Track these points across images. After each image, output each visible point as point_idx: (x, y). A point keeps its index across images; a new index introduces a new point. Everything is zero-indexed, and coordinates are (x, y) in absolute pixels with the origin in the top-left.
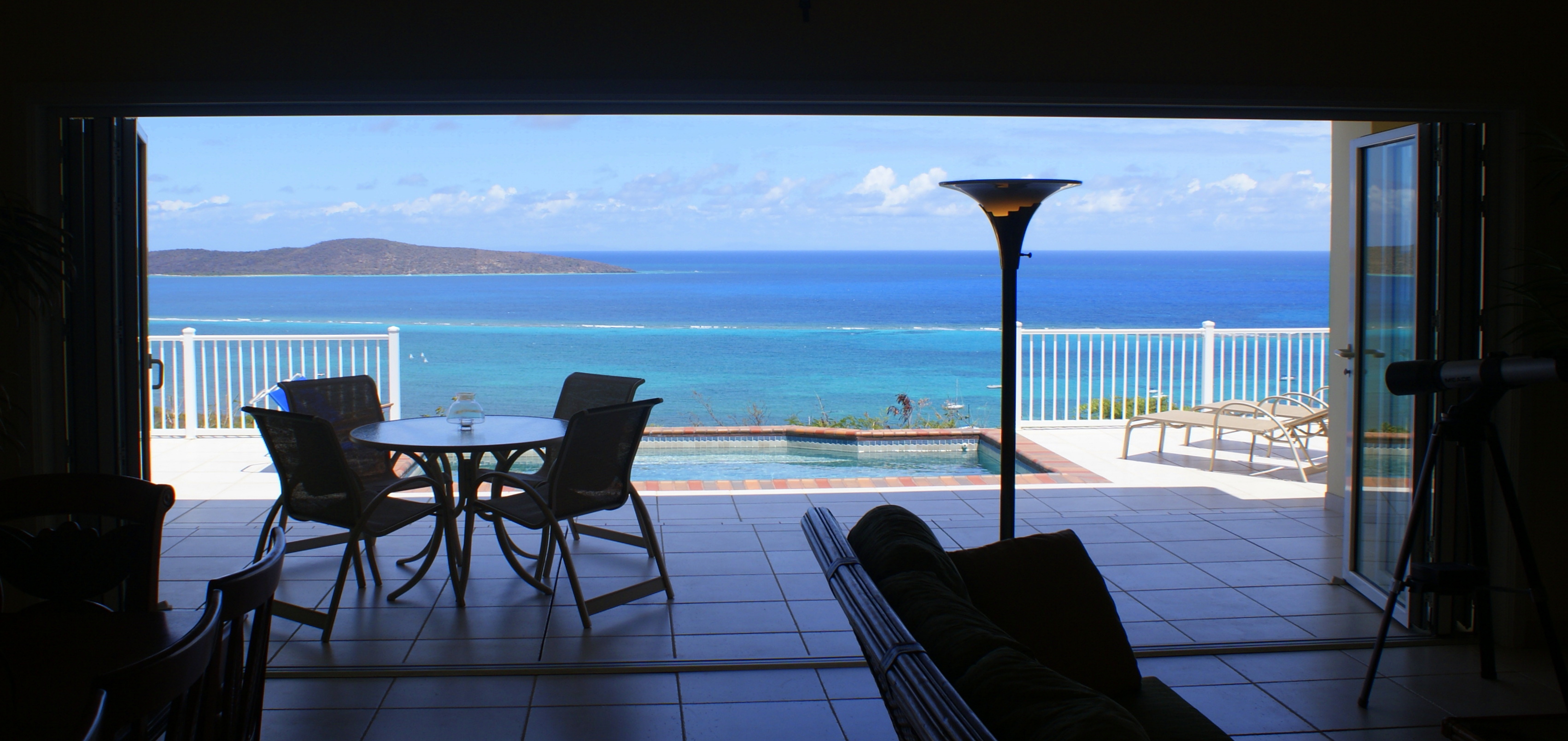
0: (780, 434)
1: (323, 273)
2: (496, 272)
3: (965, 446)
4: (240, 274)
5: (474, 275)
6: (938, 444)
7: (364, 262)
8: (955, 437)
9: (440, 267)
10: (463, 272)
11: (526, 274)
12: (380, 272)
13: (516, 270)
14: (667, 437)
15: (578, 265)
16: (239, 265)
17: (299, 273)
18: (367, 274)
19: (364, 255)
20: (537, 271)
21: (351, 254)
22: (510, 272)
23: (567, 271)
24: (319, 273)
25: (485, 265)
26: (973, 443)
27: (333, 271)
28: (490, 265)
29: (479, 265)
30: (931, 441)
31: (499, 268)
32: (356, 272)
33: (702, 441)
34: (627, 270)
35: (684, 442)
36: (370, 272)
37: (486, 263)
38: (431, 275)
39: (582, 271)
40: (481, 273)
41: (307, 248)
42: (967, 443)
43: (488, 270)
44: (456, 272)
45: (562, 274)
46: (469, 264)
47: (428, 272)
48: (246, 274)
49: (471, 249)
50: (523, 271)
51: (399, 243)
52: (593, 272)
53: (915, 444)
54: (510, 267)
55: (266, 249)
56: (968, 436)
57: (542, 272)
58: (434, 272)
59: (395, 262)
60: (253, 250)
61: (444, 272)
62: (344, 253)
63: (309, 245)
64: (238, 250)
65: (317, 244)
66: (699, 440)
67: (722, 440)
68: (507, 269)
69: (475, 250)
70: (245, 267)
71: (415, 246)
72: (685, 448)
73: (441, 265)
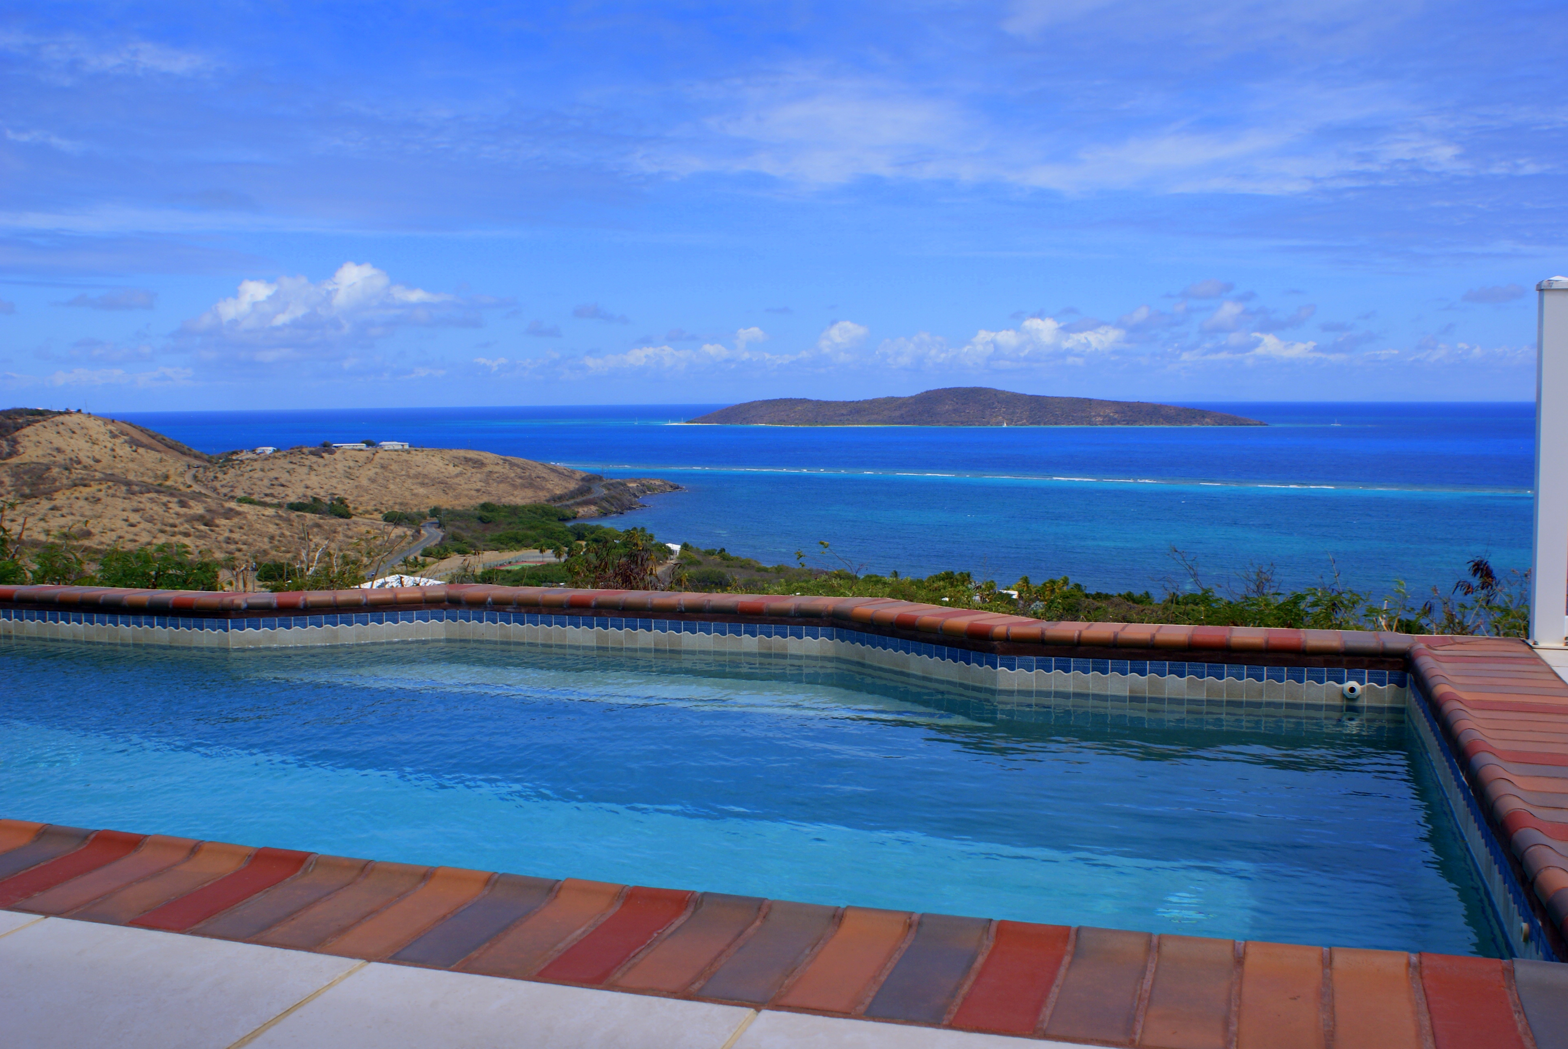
0: (815, 620)
1: (928, 423)
2: (1112, 424)
3: (1352, 690)
4: (844, 424)
5: (1088, 426)
6: (1260, 679)
7: (971, 412)
8: (1320, 659)
9: (1052, 418)
10: (1077, 423)
11: (1146, 426)
12: (988, 423)
13: (1134, 422)
14: (527, 612)
15: (1203, 417)
16: (843, 415)
17: (903, 424)
18: (974, 425)
19: (971, 404)
20: (1157, 423)
21: (957, 403)
22: (1128, 424)
23: (1191, 423)
24: (923, 424)
25: (1100, 416)
26: (1382, 684)
27: (938, 422)
28: (1106, 416)
29: (1095, 416)
30: (1235, 668)
31: (1115, 419)
32: (962, 423)
33: (612, 630)
34: (1258, 423)
35: (570, 628)
36: (977, 423)
37: (1101, 414)
38: (1042, 426)
39: (1208, 424)
40: (1096, 425)
41: (912, 397)
42: (1361, 682)
43: (1103, 421)
44: (1069, 423)
45: (1185, 426)
46: (1083, 414)
47: (1039, 423)
48: (849, 424)
49: (1084, 399)
50: (1142, 423)
51: (1008, 392)
52: (1219, 425)
53: (1181, 675)
54: (1127, 418)
55: (870, 398)
56: (1366, 659)
57: (1162, 424)
58: (1045, 424)
59: (1004, 412)
60: (857, 399)
61: (1056, 424)
62: (950, 402)
63: (914, 394)
64: (842, 400)
65: (922, 393)
66: (606, 628)
67: (664, 631)
68: (1124, 421)
69: (1090, 400)
70: (848, 417)
71: (1025, 395)
72: (571, 647)
73: (1052, 416)
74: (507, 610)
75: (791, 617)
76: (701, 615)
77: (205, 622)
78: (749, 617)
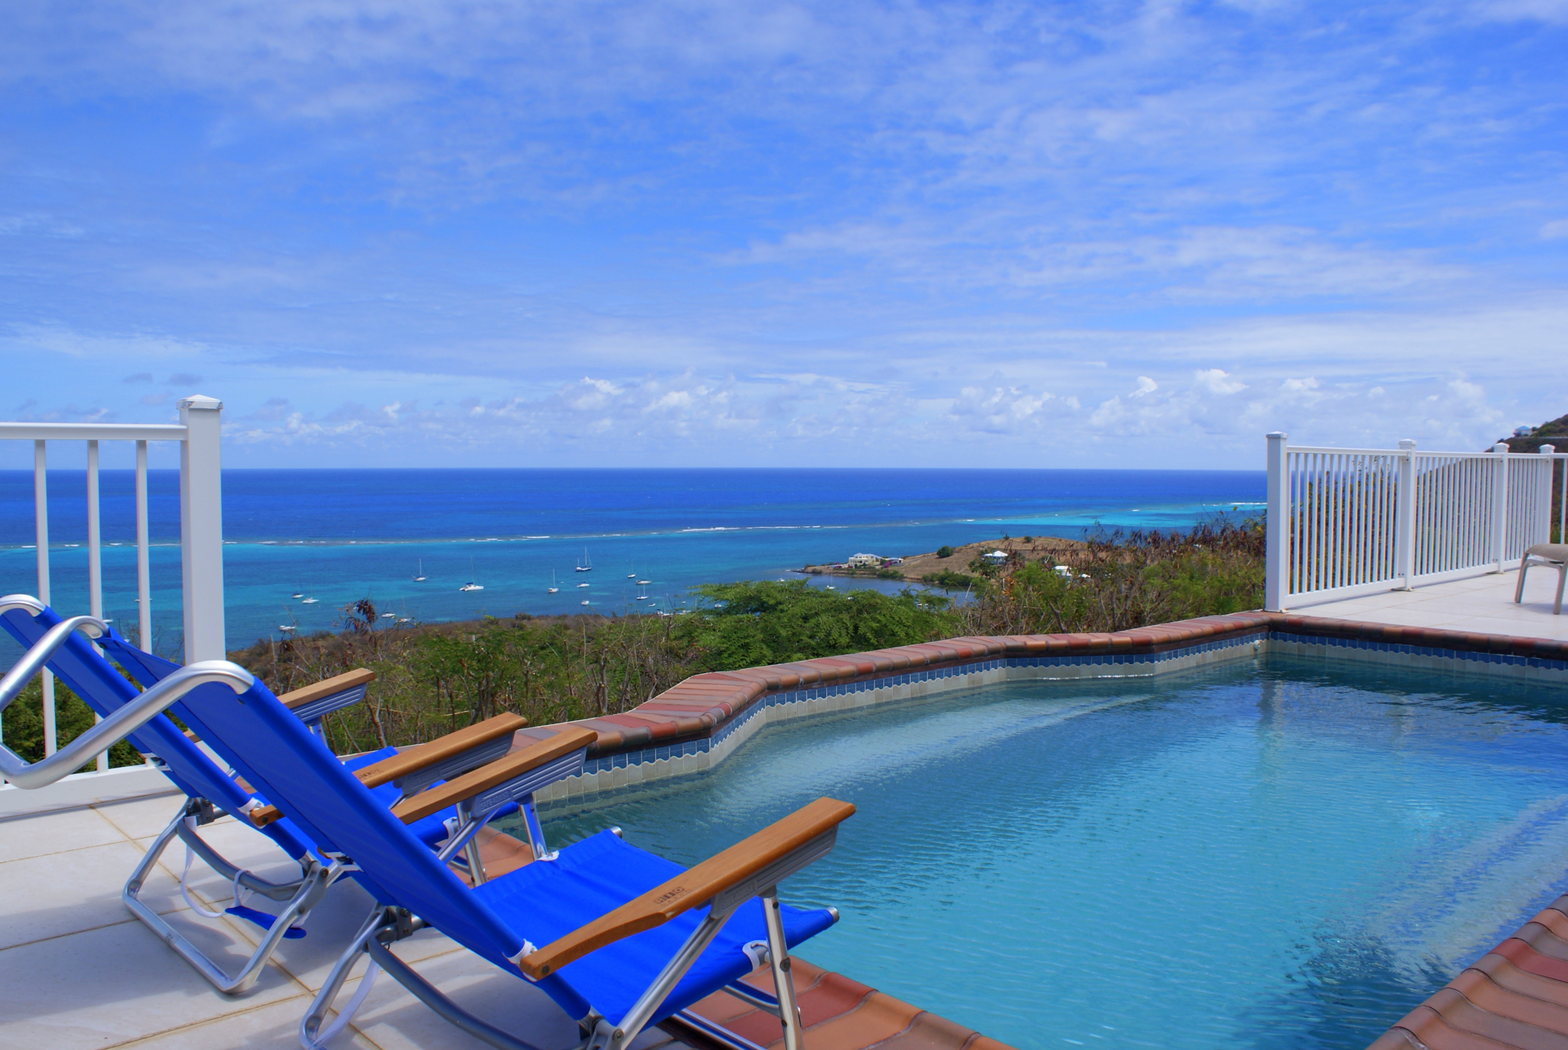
33: (885, 688)
35: (858, 693)
66: (881, 686)
67: (916, 681)
72: (858, 708)
74: (814, 687)
75: (985, 656)
76: (938, 664)
77: (684, 746)
78: (964, 660)
